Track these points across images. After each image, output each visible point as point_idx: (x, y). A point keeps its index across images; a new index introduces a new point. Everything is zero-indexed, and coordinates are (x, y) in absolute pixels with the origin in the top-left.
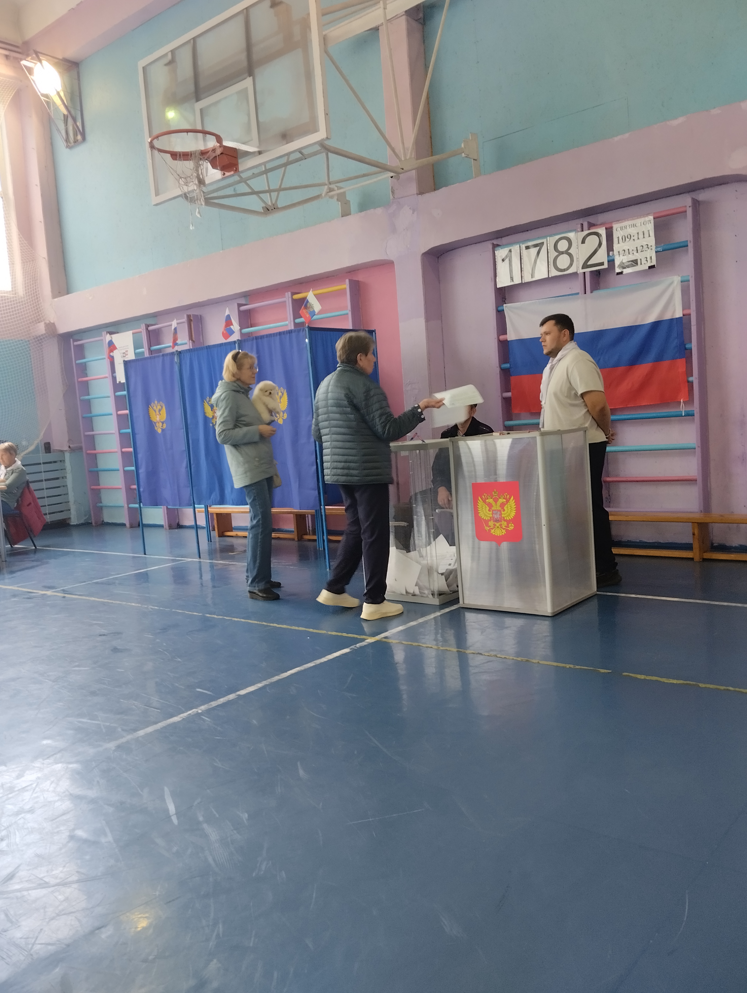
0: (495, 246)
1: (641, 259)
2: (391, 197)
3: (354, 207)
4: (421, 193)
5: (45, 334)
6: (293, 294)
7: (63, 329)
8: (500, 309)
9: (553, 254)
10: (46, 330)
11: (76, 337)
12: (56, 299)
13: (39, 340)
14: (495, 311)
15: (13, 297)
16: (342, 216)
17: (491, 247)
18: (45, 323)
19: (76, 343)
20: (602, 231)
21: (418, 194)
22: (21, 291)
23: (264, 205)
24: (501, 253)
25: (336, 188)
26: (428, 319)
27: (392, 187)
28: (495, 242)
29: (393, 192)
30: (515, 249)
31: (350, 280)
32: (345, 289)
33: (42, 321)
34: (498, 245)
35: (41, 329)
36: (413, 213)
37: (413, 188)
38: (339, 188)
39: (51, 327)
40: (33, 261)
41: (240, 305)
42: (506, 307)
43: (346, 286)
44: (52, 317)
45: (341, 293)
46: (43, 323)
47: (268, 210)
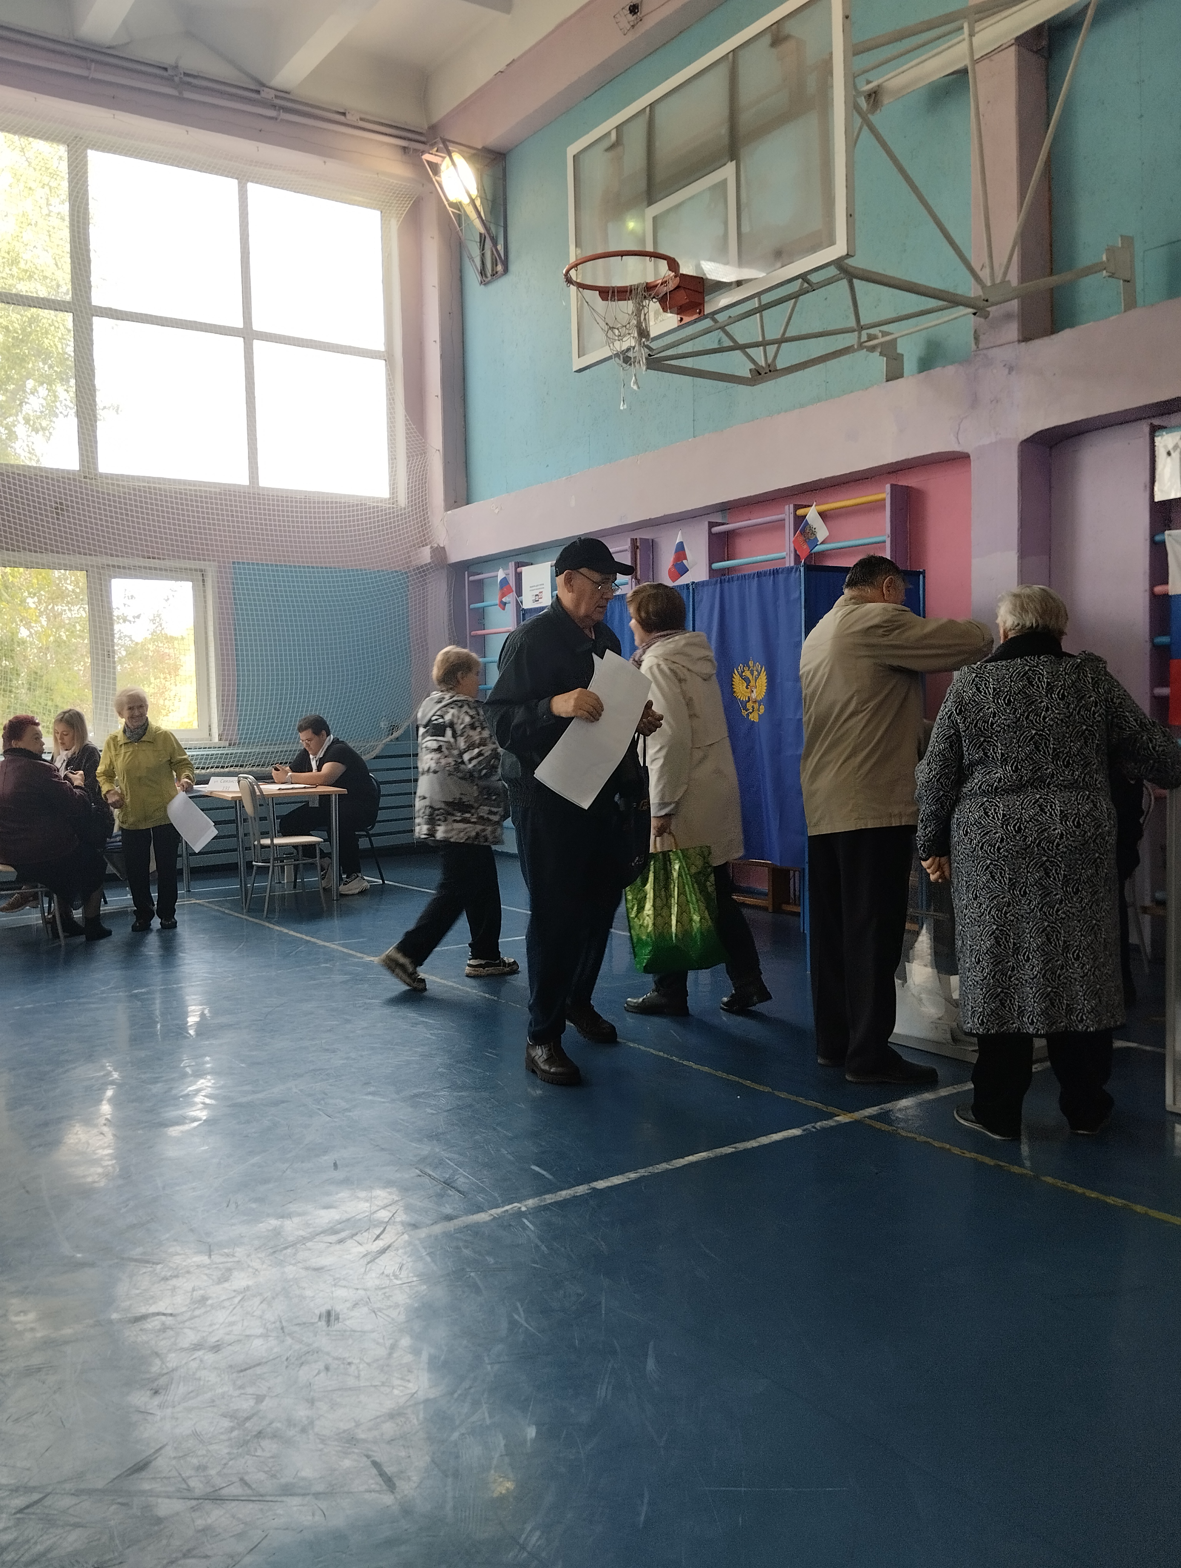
0: (1154, 430)
2: (974, 347)
3: (910, 364)
4: (1026, 337)
5: (430, 564)
6: (797, 507)
7: (455, 557)
8: (1158, 538)
10: (432, 557)
11: (473, 569)
12: (449, 512)
13: (423, 571)
14: (1148, 543)
15: (389, 508)
16: (887, 381)
17: (1146, 429)
18: (432, 547)
19: (472, 578)
21: (1019, 341)
22: (402, 500)
23: (752, 366)
24: (1164, 441)
25: (880, 335)
26: (1023, 553)
27: (975, 332)
28: (1156, 422)
29: (977, 339)
31: (892, 485)
32: (884, 500)
33: (427, 545)
34: (1162, 428)
35: (425, 555)
36: (1009, 373)
37: (1012, 331)
38: (885, 334)
39: (439, 552)
40: (421, 454)
41: (712, 525)
42: (1169, 535)
43: (884, 494)
44: (441, 538)
45: (878, 506)
46: (429, 547)
47: (760, 375)
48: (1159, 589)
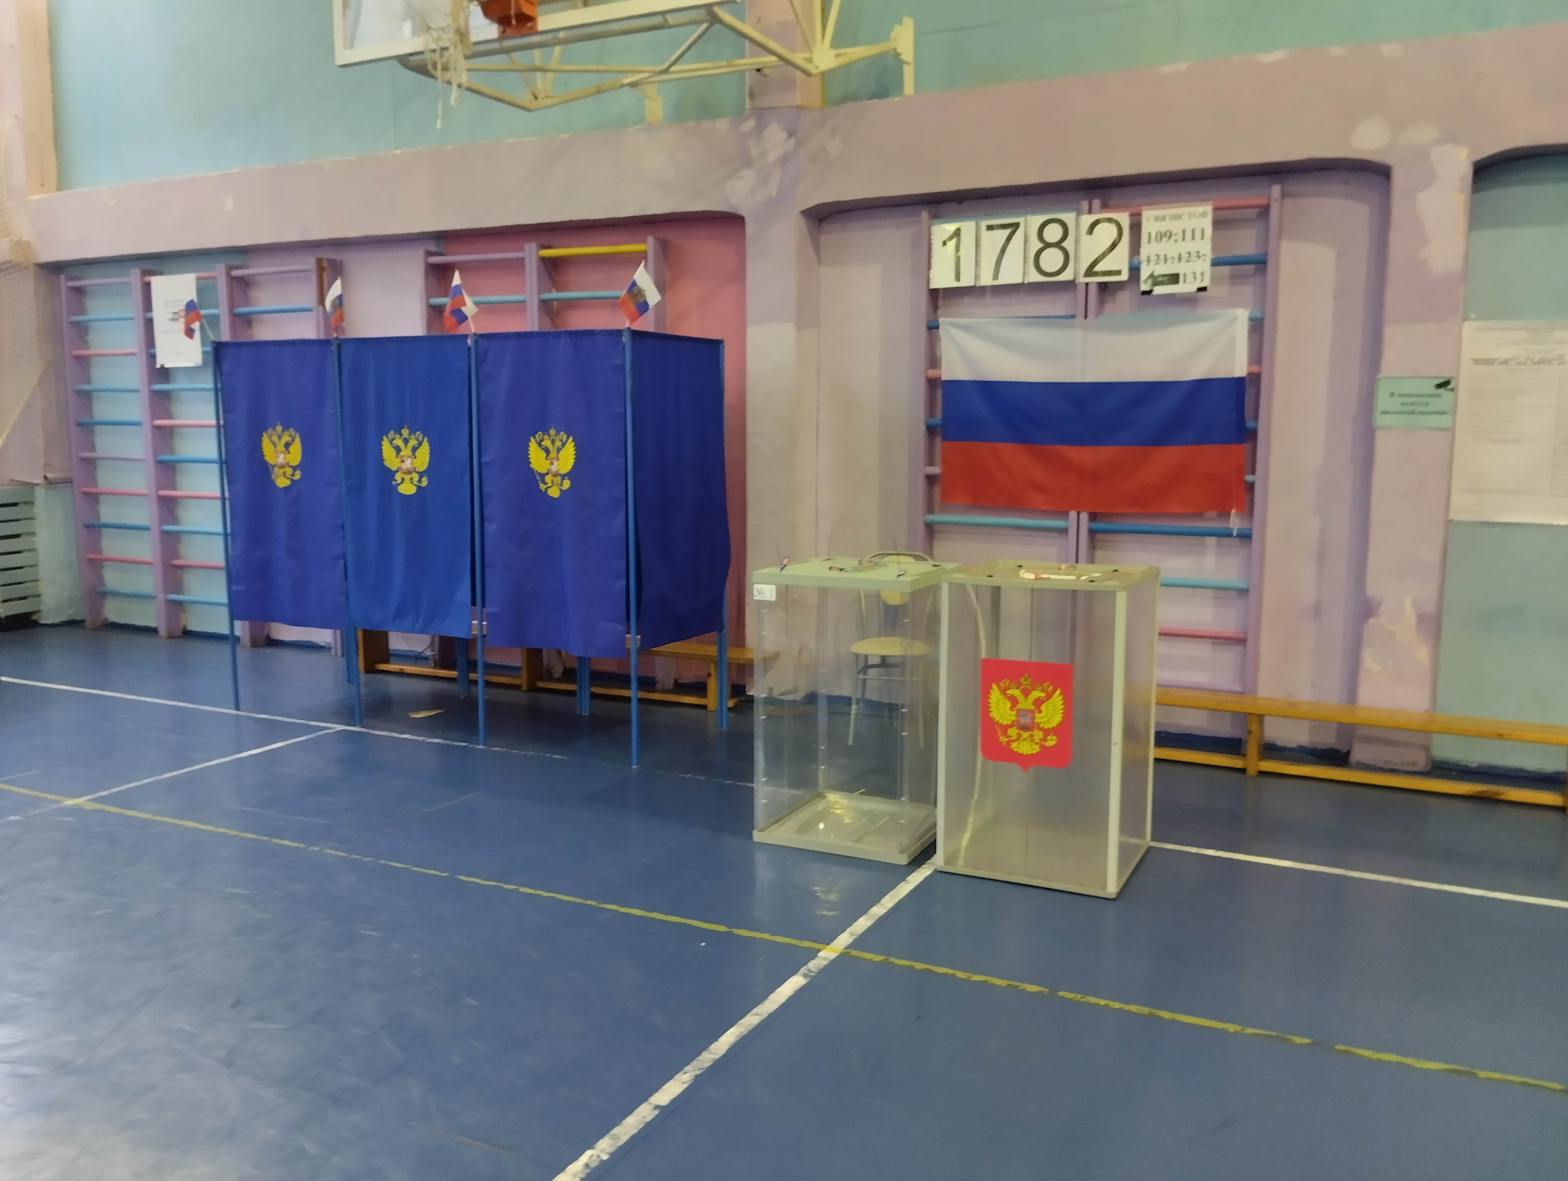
0: (932, 217)
1: (1185, 275)
2: (748, 104)
6: (543, 247)
7: (45, 254)
8: (931, 324)
9: (1036, 245)
10: (11, 253)
11: (71, 272)
12: (35, 198)
14: (923, 328)
19: (71, 284)
20: (1124, 218)
21: (798, 107)
23: (531, 90)
24: (940, 230)
26: (800, 326)
27: (751, 88)
28: (934, 210)
29: (752, 97)
30: (968, 227)
31: (656, 238)
32: (647, 252)
34: (937, 216)
36: (788, 137)
37: (792, 94)
39: (22, 248)
41: (432, 254)
42: (943, 321)
43: (648, 246)
44: (25, 231)
47: (536, 100)
48: (932, 373)
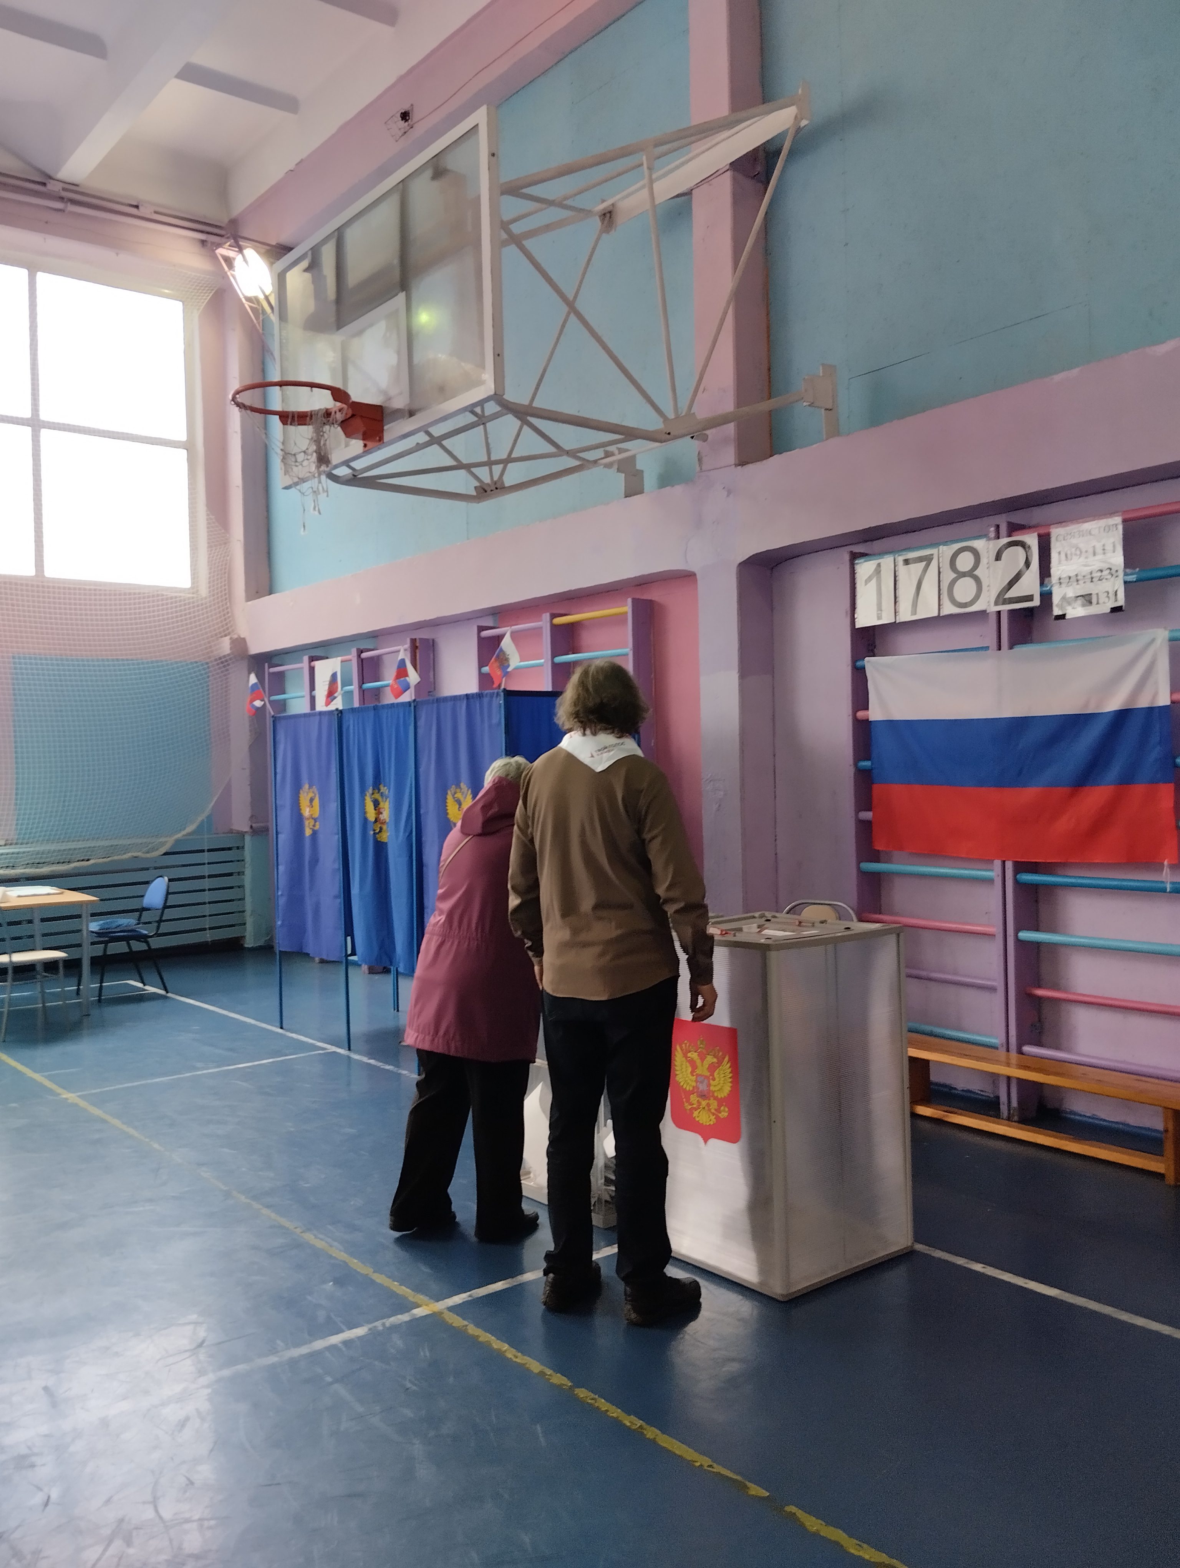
0: (855, 557)
1: (1097, 594)
2: (698, 469)
3: (650, 481)
4: (742, 462)
5: (228, 655)
6: (554, 616)
7: (255, 648)
8: (859, 664)
9: (949, 576)
10: (231, 649)
11: (275, 660)
12: (250, 603)
13: (224, 662)
14: (850, 668)
15: (189, 598)
16: (626, 497)
17: (847, 557)
18: (231, 638)
19: (272, 670)
20: (1032, 540)
21: (736, 465)
22: (204, 591)
23: (477, 484)
24: (865, 568)
25: (616, 452)
26: (743, 674)
28: (858, 549)
29: (700, 460)
30: (887, 562)
31: (634, 600)
32: (626, 613)
33: (226, 636)
34: (863, 555)
35: (225, 647)
36: (728, 496)
37: (729, 455)
39: (240, 644)
40: (225, 543)
41: (481, 629)
42: (868, 662)
43: (627, 608)
44: (243, 630)
45: (619, 620)
46: (228, 638)
47: (484, 492)
48: (861, 714)
